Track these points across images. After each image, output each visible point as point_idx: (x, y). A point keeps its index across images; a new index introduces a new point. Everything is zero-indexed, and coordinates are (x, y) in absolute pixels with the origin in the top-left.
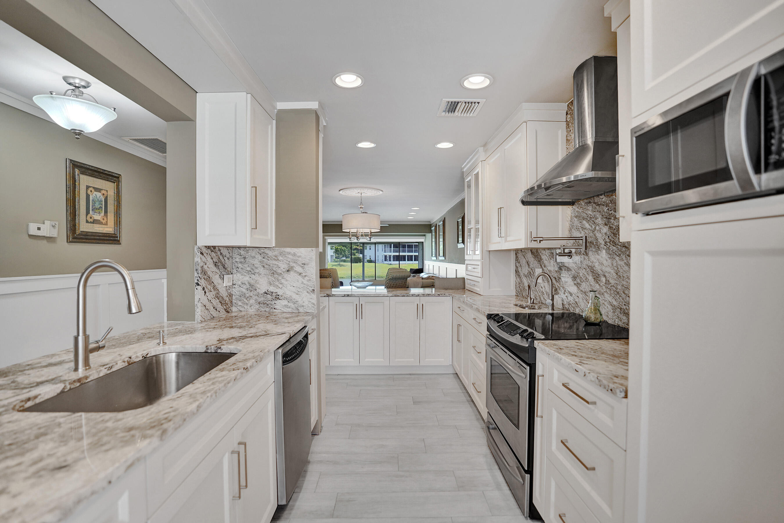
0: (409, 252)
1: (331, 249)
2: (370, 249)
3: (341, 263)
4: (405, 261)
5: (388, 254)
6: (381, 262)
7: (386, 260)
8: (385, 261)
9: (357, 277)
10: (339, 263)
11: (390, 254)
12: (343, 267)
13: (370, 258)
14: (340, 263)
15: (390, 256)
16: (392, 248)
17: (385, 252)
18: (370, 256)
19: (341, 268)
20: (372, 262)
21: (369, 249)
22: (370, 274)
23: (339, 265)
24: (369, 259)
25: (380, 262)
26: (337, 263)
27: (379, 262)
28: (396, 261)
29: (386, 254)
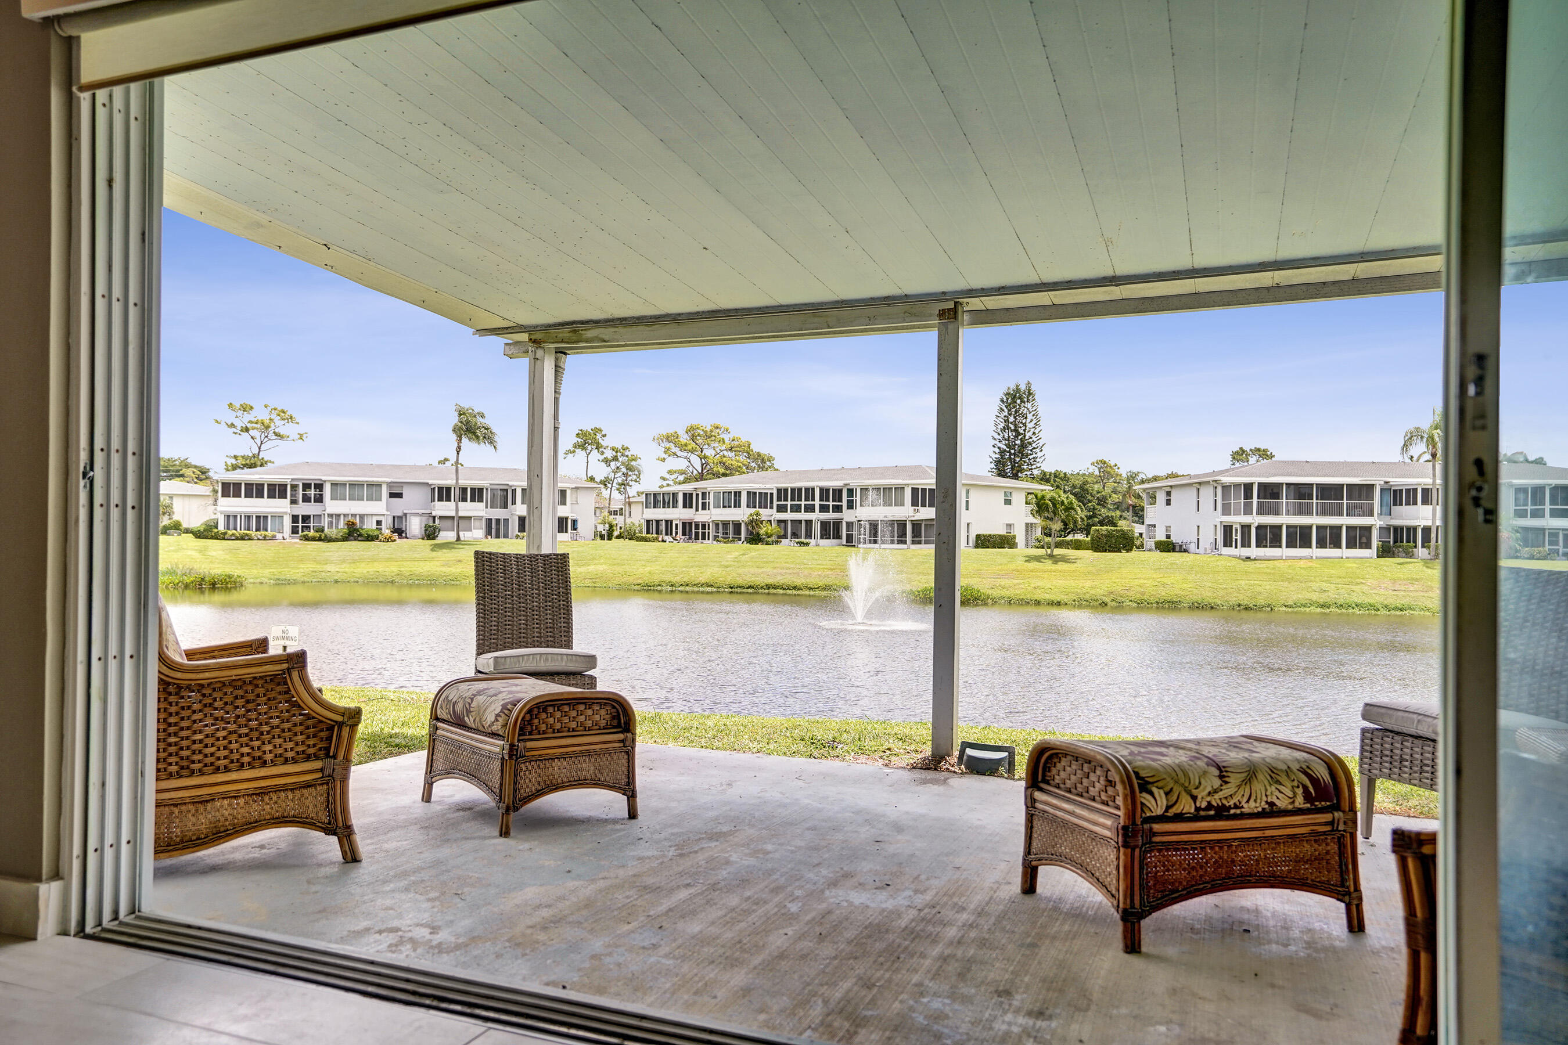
0: (1324, 512)
1: (1026, 503)
2: (1168, 502)
3: (1057, 551)
4: (1310, 547)
5: (1237, 520)
6: (1209, 551)
7: (1228, 542)
8: (1225, 545)
9: (1114, 603)
10: (1049, 551)
11: (1246, 519)
12: (1061, 566)
13: (1168, 537)
14: (1052, 551)
15: (1246, 528)
16: (1255, 500)
17: (1226, 510)
18: (1168, 529)
19: (1054, 567)
20: (1174, 551)
21: (1164, 502)
22: (1164, 594)
23: (1051, 556)
24: (1164, 539)
25: (1206, 549)
26: (1042, 552)
27: (1201, 550)
28: (1270, 547)
29: (1228, 519)
